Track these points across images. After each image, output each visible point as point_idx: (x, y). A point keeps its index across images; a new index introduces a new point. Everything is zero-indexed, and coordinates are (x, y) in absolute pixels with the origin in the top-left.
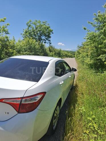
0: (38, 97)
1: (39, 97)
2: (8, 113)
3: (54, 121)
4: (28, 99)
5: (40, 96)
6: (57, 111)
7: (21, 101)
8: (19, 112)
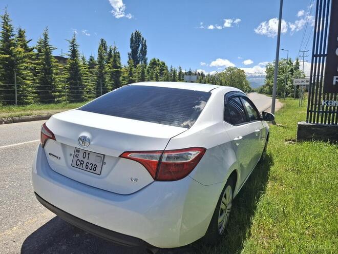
0: (191, 154)
1: (194, 155)
2: (136, 180)
3: (220, 220)
4: (173, 154)
5: (195, 153)
6: (225, 197)
7: (161, 158)
8: (156, 179)
